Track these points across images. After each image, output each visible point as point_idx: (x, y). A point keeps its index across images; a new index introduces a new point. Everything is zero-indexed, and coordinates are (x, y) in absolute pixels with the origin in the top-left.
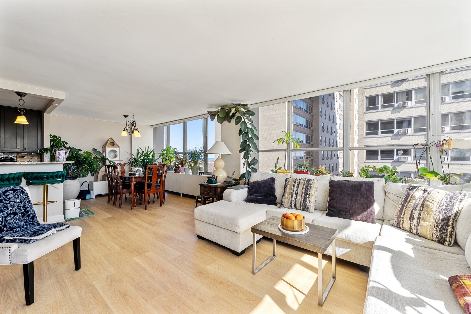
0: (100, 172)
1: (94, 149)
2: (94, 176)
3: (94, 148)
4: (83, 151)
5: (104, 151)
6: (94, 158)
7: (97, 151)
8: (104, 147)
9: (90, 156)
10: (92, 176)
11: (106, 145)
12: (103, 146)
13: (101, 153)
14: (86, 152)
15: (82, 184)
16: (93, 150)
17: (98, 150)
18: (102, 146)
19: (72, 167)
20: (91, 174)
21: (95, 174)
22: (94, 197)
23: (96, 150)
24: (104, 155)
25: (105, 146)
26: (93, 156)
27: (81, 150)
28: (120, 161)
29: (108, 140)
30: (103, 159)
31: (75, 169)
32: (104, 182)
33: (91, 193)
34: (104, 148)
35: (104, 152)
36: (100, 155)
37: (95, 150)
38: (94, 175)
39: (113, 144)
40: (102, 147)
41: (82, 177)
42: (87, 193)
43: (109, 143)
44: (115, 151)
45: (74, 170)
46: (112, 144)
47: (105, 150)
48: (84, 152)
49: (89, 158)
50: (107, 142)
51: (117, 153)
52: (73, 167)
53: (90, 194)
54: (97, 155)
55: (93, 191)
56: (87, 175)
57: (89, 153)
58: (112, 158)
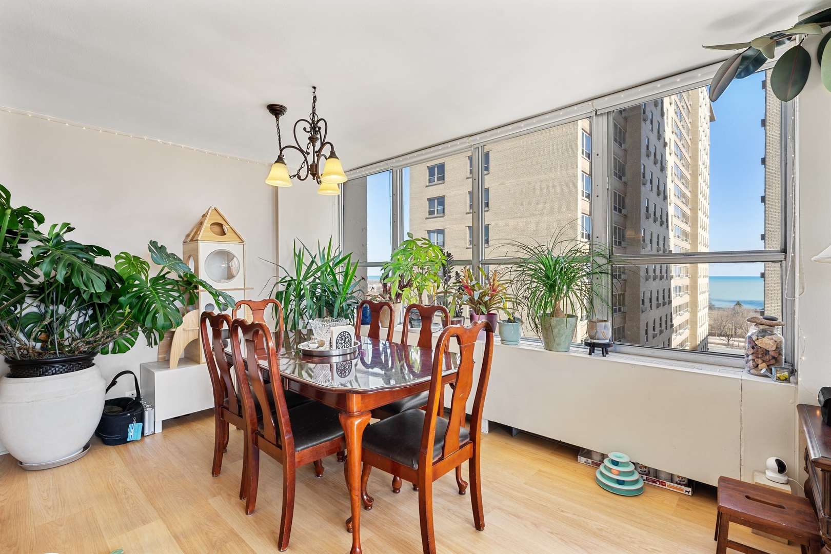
0: (179, 331)
1: (156, 247)
2: (156, 348)
3: (153, 243)
4: (113, 254)
5: (193, 254)
6: (155, 281)
7: (166, 254)
8: (192, 239)
9: (139, 272)
10: (150, 344)
11: (196, 233)
12: (188, 235)
13: (179, 259)
14: (123, 258)
15: (114, 383)
16: (150, 250)
17: (169, 251)
18: (183, 239)
19: (74, 317)
20: (148, 337)
21: (161, 339)
22: (159, 429)
23: (162, 249)
24: (193, 270)
25: (193, 237)
26: (153, 274)
27: (106, 253)
28: (244, 289)
29: (204, 216)
30: (189, 283)
31: (86, 324)
32: (192, 369)
33: (146, 413)
34: (192, 245)
35: (189, 257)
36: (176, 270)
37: (157, 249)
38: (156, 344)
39: (220, 228)
40: (184, 242)
41: (114, 352)
42: (132, 416)
43: (207, 224)
44: (226, 255)
45: (81, 328)
46: (217, 229)
47: (196, 251)
48: (117, 258)
49: (137, 282)
50: (201, 223)
51: (234, 263)
52: (79, 317)
53: (141, 419)
54: (166, 270)
55: (153, 407)
56: (132, 344)
57: (135, 262)
58: (219, 281)
